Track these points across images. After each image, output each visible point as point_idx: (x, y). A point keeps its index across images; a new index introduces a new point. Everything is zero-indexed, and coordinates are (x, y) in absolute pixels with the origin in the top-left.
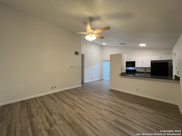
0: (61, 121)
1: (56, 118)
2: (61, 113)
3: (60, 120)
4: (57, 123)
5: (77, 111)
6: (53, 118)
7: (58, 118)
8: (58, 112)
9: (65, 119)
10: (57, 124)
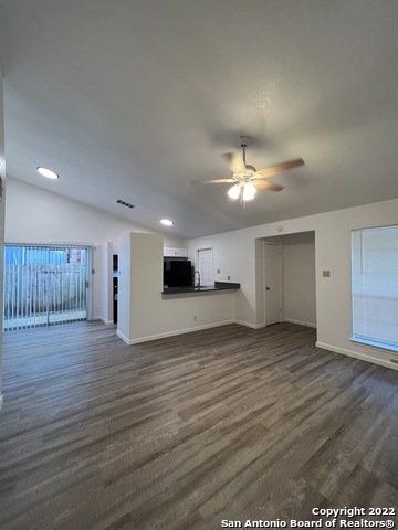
0: (339, 457)
1: (334, 477)
2: (301, 465)
3: (338, 462)
4: (352, 468)
5: (274, 419)
6: (341, 488)
7: (329, 470)
8: (296, 479)
9: (323, 446)
10: (357, 467)
